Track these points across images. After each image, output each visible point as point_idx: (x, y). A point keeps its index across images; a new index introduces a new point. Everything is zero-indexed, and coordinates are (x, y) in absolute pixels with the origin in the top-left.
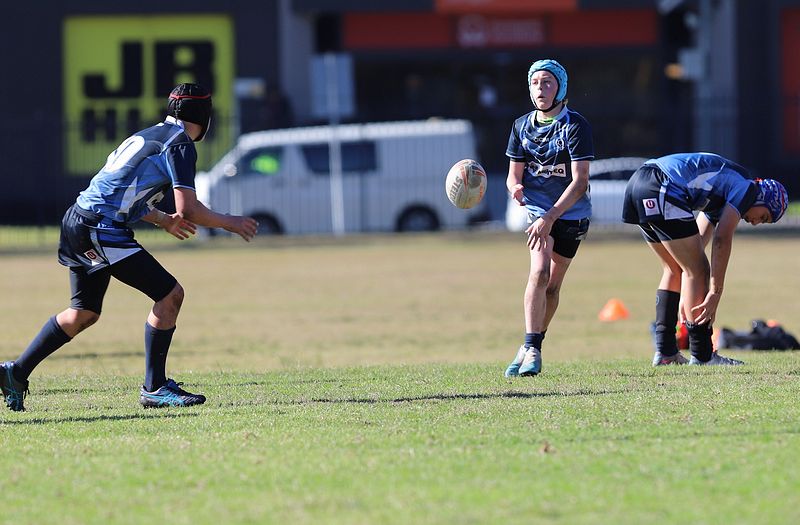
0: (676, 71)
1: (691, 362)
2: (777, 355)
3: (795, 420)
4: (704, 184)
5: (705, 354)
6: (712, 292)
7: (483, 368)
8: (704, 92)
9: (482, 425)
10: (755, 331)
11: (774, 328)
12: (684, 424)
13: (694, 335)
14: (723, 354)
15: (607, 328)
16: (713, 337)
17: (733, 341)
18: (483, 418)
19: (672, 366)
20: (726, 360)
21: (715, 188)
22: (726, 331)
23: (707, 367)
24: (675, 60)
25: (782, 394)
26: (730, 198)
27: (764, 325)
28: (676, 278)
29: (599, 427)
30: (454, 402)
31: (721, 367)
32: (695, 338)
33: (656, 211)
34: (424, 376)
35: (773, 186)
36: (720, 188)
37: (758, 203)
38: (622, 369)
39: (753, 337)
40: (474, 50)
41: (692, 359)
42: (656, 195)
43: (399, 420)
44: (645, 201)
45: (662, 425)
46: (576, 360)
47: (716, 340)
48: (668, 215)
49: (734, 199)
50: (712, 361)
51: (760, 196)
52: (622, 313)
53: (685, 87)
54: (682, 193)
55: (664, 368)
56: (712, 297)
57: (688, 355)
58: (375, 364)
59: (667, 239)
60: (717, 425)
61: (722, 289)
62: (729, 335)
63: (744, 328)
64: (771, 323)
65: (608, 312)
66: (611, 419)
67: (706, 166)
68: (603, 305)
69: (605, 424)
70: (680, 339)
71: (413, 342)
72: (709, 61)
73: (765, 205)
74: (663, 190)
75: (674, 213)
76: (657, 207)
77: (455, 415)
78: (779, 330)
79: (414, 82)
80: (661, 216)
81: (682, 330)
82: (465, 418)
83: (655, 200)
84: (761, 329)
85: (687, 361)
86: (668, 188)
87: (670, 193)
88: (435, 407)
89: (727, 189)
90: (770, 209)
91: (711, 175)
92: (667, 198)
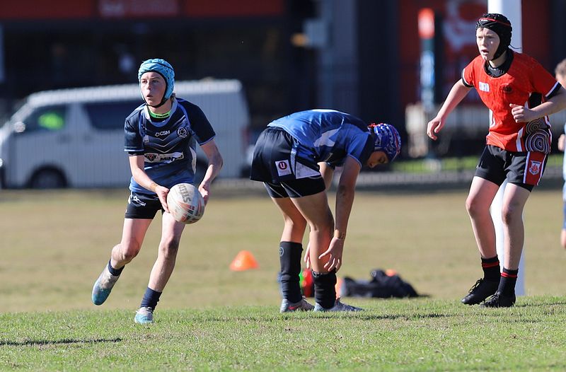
0: (301, 40)
1: (315, 309)
2: (395, 302)
3: (411, 363)
4: (327, 140)
5: (328, 302)
6: (336, 237)
7: (123, 313)
8: (327, 59)
9: (122, 367)
10: (375, 280)
11: (392, 278)
12: (308, 366)
13: (320, 284)
14: (346, 301)
15: (238, 277)
16: (336, 286)
17: (355, 289)
18: (123, 361)
19: (298, 313)
20: (348, 308)
21: (337, 143)
22: (348, 280)
23: (330, 313)
24: (300, 30)
25: (400, 338)
26: (351, 150)
27: (383, 274)
28: (298, 229)
29: (230, 369)
30: (95, 346)
31: (342, 313)
32: (320, 287)
33: (288, 171)
34: (68, 321)
35: (388, 131)
36: (342, 142)
37: (376, 148)
38: (252, 315)
39: (373, 285)
40: (114, 20)
41: (317, 306)
42: (288, 156)
43: (45, 362)
44: (277, 163)
45: (289, 367)
46: (209, 307)
47: (339, 289)
48: (299, 174)
49: (354, 150)
50: (334, 308)
51: (376, 142)
52: (251, 264)
53: (309, 54)
54: (311, 153)
55: (290, 314)
56: (336, 242)
57: (313, 302)
58: (24, 311)
59: (296, 196)
60: (339, 368)
61: (345, 235)
62: (351, 284)
63: (364, 277)
64: (390, 272)
65: (238, 263)
66: (242, 362)
67: (328, 125)
68: (233, 257)
69: (236, 366)
70: (304, 288)
71: (58, 290)
72: (331, 30)
73: (382, 150)
74: (293, 152)
75: (304, 173)
76: (288, 168)
77: (98, 358)
78: (397, 279)
79: (58, 50)
80: (292, 176)
81: (307, 279)
82: (106, 361)
83: (287, 161)
84: (380, 279)
85: (312, 308)
86: (298, 150)
87: (300, 155)
88: (79, 351)
89: (348, 142)
90: (386, 152)
91: (333, 132)
92: (298, 159)
